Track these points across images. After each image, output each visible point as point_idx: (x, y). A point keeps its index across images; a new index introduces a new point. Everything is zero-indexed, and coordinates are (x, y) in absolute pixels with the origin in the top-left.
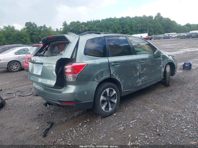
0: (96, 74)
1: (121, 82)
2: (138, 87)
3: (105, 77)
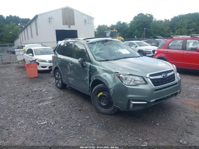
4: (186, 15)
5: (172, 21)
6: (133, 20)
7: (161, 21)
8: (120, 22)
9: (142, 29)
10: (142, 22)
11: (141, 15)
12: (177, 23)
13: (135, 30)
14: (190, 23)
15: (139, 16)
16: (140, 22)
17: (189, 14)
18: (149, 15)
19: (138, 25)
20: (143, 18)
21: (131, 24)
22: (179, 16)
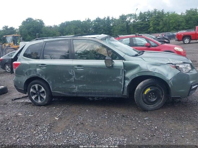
0: (26, 72)
1: (50, 82)
2: (73, 93)
3: (33, 75)
4: (71, 22)
5: (60, 26)
6: (21, 25)
7: (51, 27)
8: (7, 27)
9: (34, 34)
10: (33, 27)
11: (30, 19)
12: (65, 28)
13: (26, 35)
14: (76, 29)
15: (28, 21)
16: (31, 27)
17: (74, 21)
18: (38, 20)
19: (29, 30)
20: (33, 23)
21: (21, 30)
22: (65, 22)
